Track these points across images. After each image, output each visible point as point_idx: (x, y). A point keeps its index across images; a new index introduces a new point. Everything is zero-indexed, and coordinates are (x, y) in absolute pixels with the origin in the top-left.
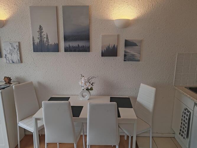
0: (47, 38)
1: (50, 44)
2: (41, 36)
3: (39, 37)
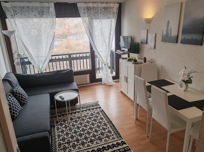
0: (171, 31)
2: (168, 29)
3: (166, 30)
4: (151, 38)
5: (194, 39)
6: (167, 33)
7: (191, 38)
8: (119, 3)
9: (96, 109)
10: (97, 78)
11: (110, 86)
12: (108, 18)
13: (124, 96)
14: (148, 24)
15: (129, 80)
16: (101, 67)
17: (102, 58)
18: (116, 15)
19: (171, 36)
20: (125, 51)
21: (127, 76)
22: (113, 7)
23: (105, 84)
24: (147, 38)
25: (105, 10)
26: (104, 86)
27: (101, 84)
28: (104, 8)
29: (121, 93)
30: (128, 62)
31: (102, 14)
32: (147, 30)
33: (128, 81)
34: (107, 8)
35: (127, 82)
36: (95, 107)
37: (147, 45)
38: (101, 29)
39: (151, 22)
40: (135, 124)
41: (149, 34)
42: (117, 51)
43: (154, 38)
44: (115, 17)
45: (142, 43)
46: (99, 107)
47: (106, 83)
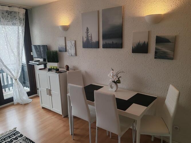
0: (91, 37)
1: (93, 41)
2: (88, 36)
3: (86, 36)
4: (71, 45)
5: (115, 43)
6: (88, 39)
7: (112, 43)
8: (25, 9)
9: (16, 138)
10: (5, 98)
11: (26, 104)
12: (13, 24)
13: (48, 111)
14: (65, 32)
15: (52, 92)
16: (10, 82)
17: (11, 72)
18: (23, 22)
19: (92, 42)
20: (40, 62)
21: (49, 88)
22: (19, 13)
23: (18, 104)
24: (66, 46)
25: (8, 14)
26: (17, 107)
27: (13, 105)
28: (7, 12)
29: (42, 109)
30: (48, 72)
31: (4, 18)
32: (65, 38)
33: (52, 94)
34: (11, 13)
35: (50, 94)
36: (14, 137)
37: (67, 53)
38: (6, 37)
39: (67, 30)
40: (73, 141)
41: (67, 42)
42: (30, 62)
43: (74, 45)
44: (22, 24)
45: (60, 51)
46: (19, 135)
47: (20, 102)
